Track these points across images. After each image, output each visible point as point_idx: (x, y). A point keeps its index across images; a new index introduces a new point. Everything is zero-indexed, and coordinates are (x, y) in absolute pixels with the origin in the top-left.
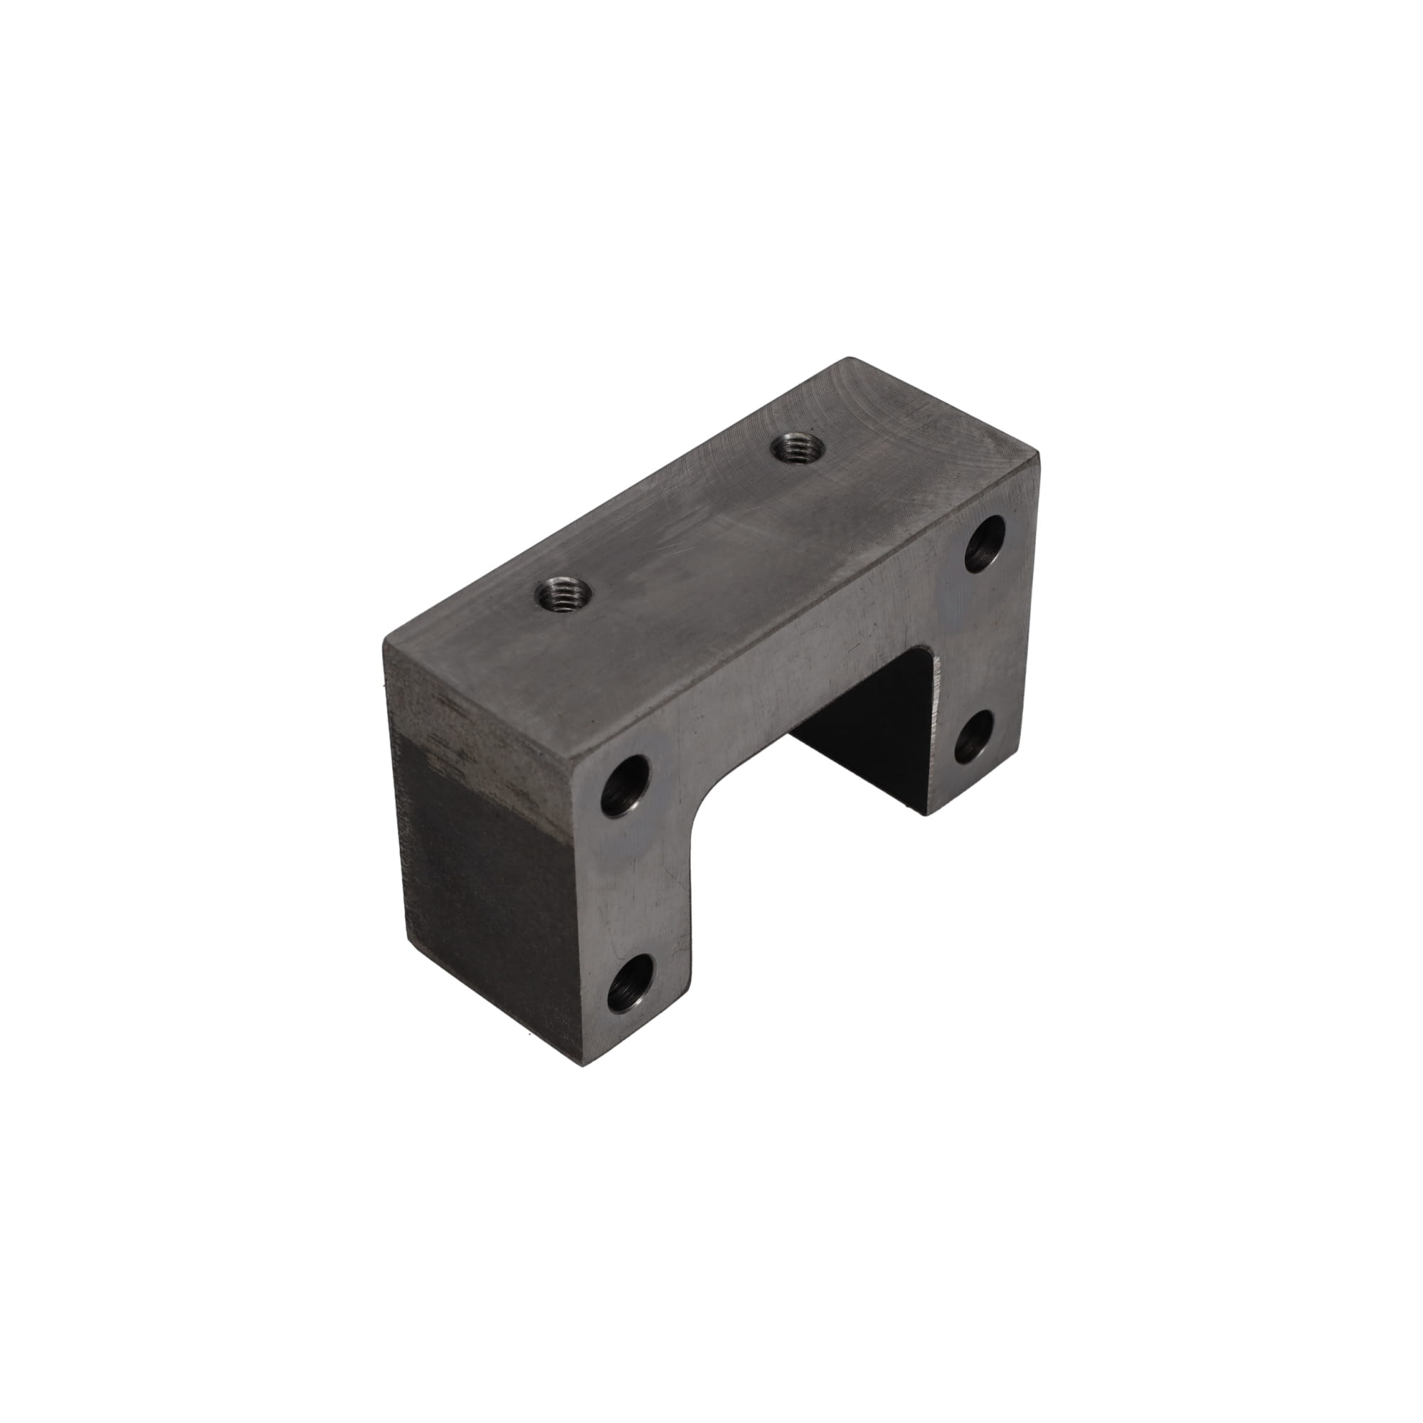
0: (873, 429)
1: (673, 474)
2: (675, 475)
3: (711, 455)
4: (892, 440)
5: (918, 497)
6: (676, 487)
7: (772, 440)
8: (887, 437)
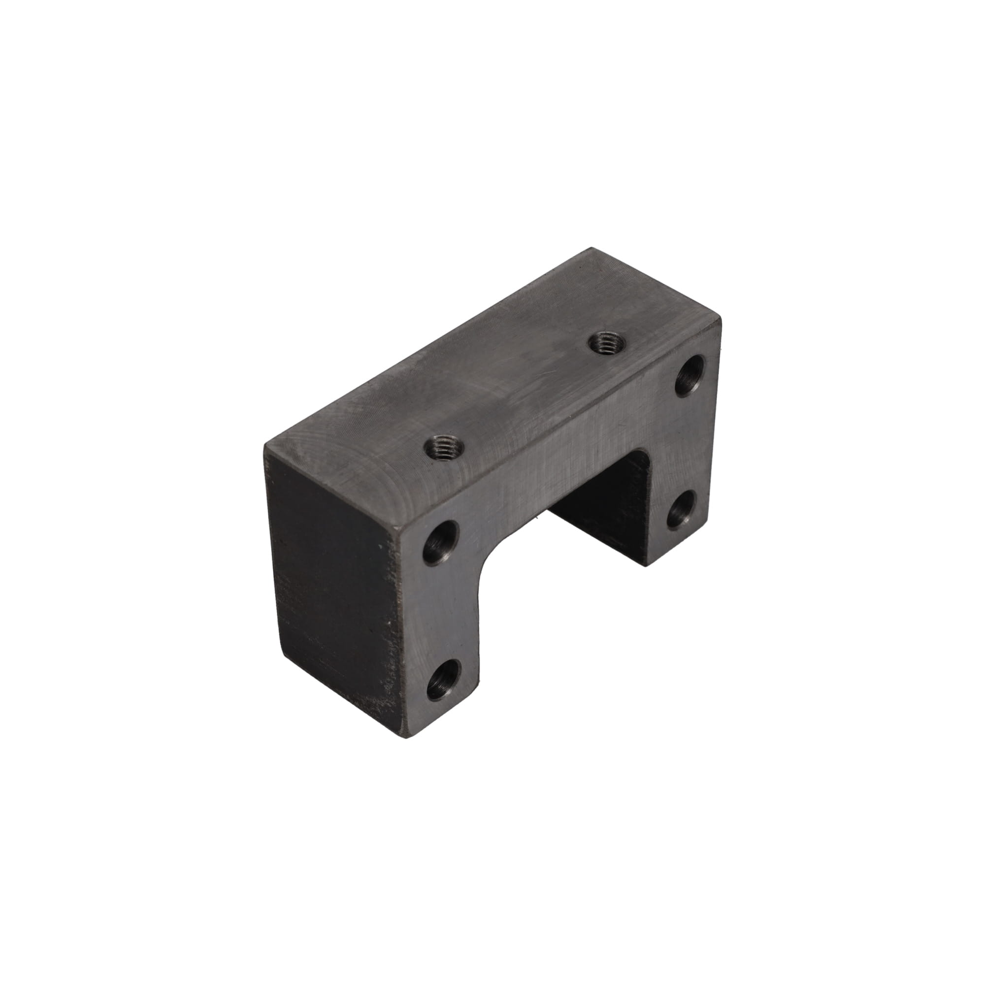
0: (386, 464)
1: (536, 428)
2: (535, 427)
3: (509, 443)
4: (372, 455)
5: (360, 410)
6: (534, 418)
7: (463, 455)
8: (377, 457)
